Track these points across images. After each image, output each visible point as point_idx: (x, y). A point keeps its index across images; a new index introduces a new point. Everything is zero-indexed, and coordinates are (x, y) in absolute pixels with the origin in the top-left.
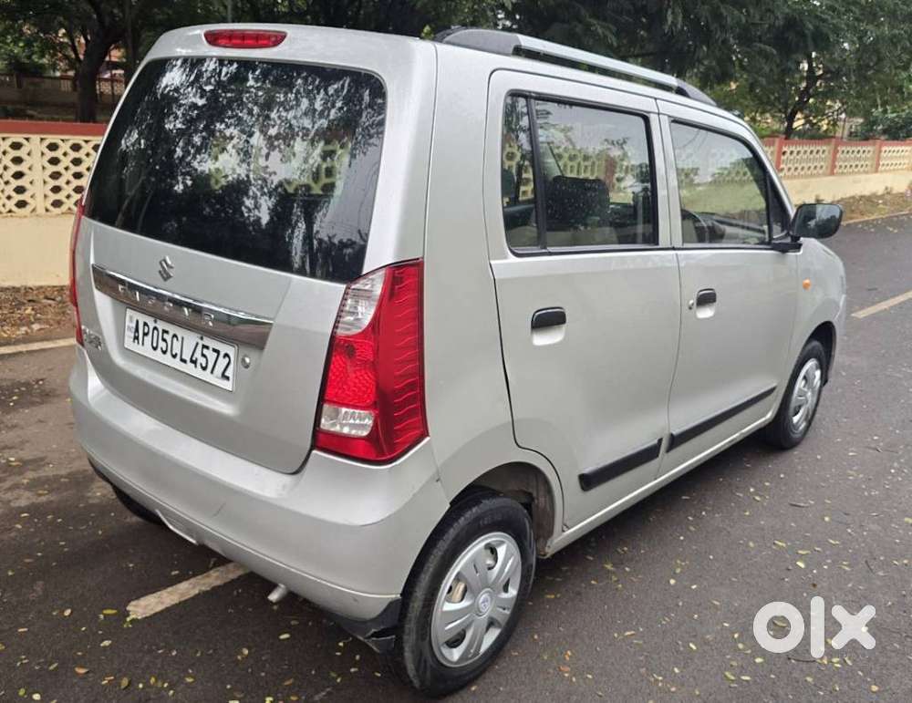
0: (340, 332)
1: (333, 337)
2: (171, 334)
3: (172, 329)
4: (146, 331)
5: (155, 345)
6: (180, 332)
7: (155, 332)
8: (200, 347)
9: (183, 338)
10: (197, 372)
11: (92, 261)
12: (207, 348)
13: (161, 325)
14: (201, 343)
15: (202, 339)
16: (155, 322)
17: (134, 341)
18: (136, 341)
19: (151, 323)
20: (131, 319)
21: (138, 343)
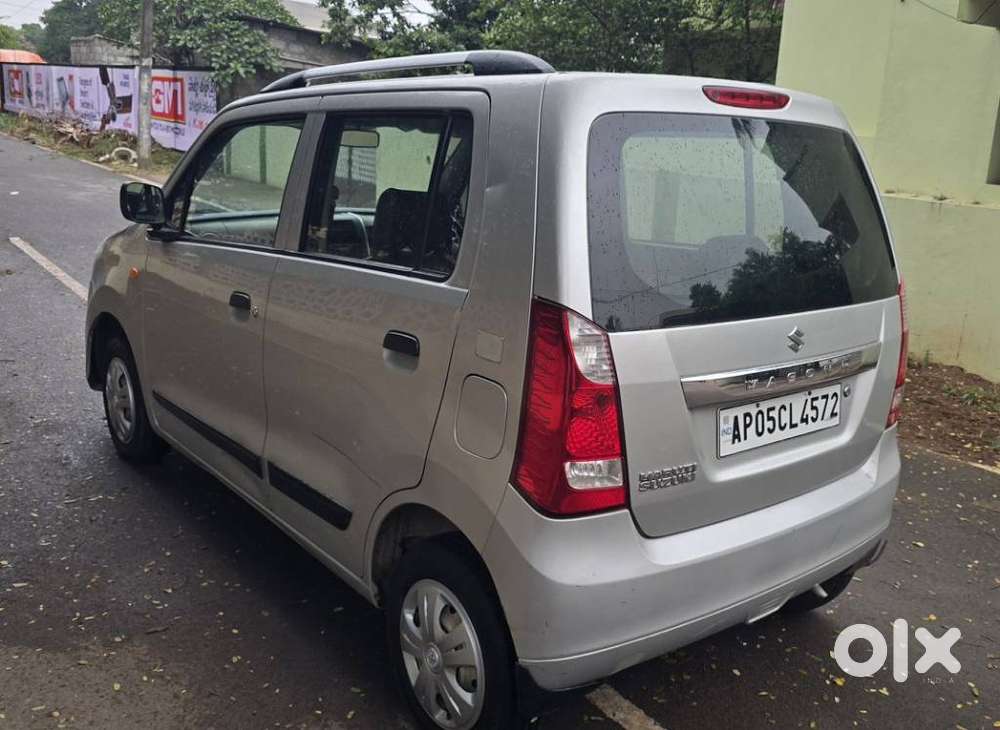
2: (777, 410)
3: (777, 403)
4: (748, 422)
5: (760, 430)
6: (786, 401)
7: (760, 416)
8: (809, 403)
9: (790, 405)
10: (810, 427)
12: (816, 399)
13: (764, 406)
14: (809, 398)
15: (810, 394)
16: (758, 406)
17: (733, 442)
18: (736, 440)
19: (753, 410)
20: (726, 420)
21: (740, 441)
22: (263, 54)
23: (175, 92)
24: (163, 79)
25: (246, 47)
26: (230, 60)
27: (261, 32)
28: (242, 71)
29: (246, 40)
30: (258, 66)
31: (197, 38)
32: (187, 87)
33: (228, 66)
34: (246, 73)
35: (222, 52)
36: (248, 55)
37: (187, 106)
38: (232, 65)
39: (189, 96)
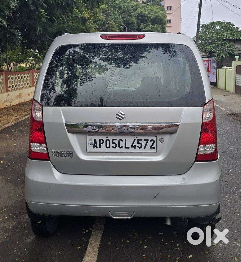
0: (204, 121)
1: (202, 123)
2: (118, 140)
3: (118, 138)
4: (101, 142)
5: (108, 146)
6: (123, 138)
7: (108, 141)
8: (136, 141)
9: (125, 140)
10: (137, 150)
11: (64, 122)
12: (141, 140)
13: (111, 138)
14: (136, 139)
15: (137, 137)
16: (107, 137)
17: (94, 148)
18: (95, 147)
19: (105, 138)
20: (90, 140)
21: (97, 148)
22: (232, 50)
23: (209, 64)
24: (206, 61)
25: (226, 48)
26: (221, 53)
27: (232, 43)
28: (224, 56)
29: (227, 46)
30: (229, 54)
31: (212, 47)
32: (211, 62)
33: (220, 55)
34: (226, 56)
35: (219, 51)
36: (227, 51)
37: (211, 68)
38: (221, 54)
39: (212, 64)
